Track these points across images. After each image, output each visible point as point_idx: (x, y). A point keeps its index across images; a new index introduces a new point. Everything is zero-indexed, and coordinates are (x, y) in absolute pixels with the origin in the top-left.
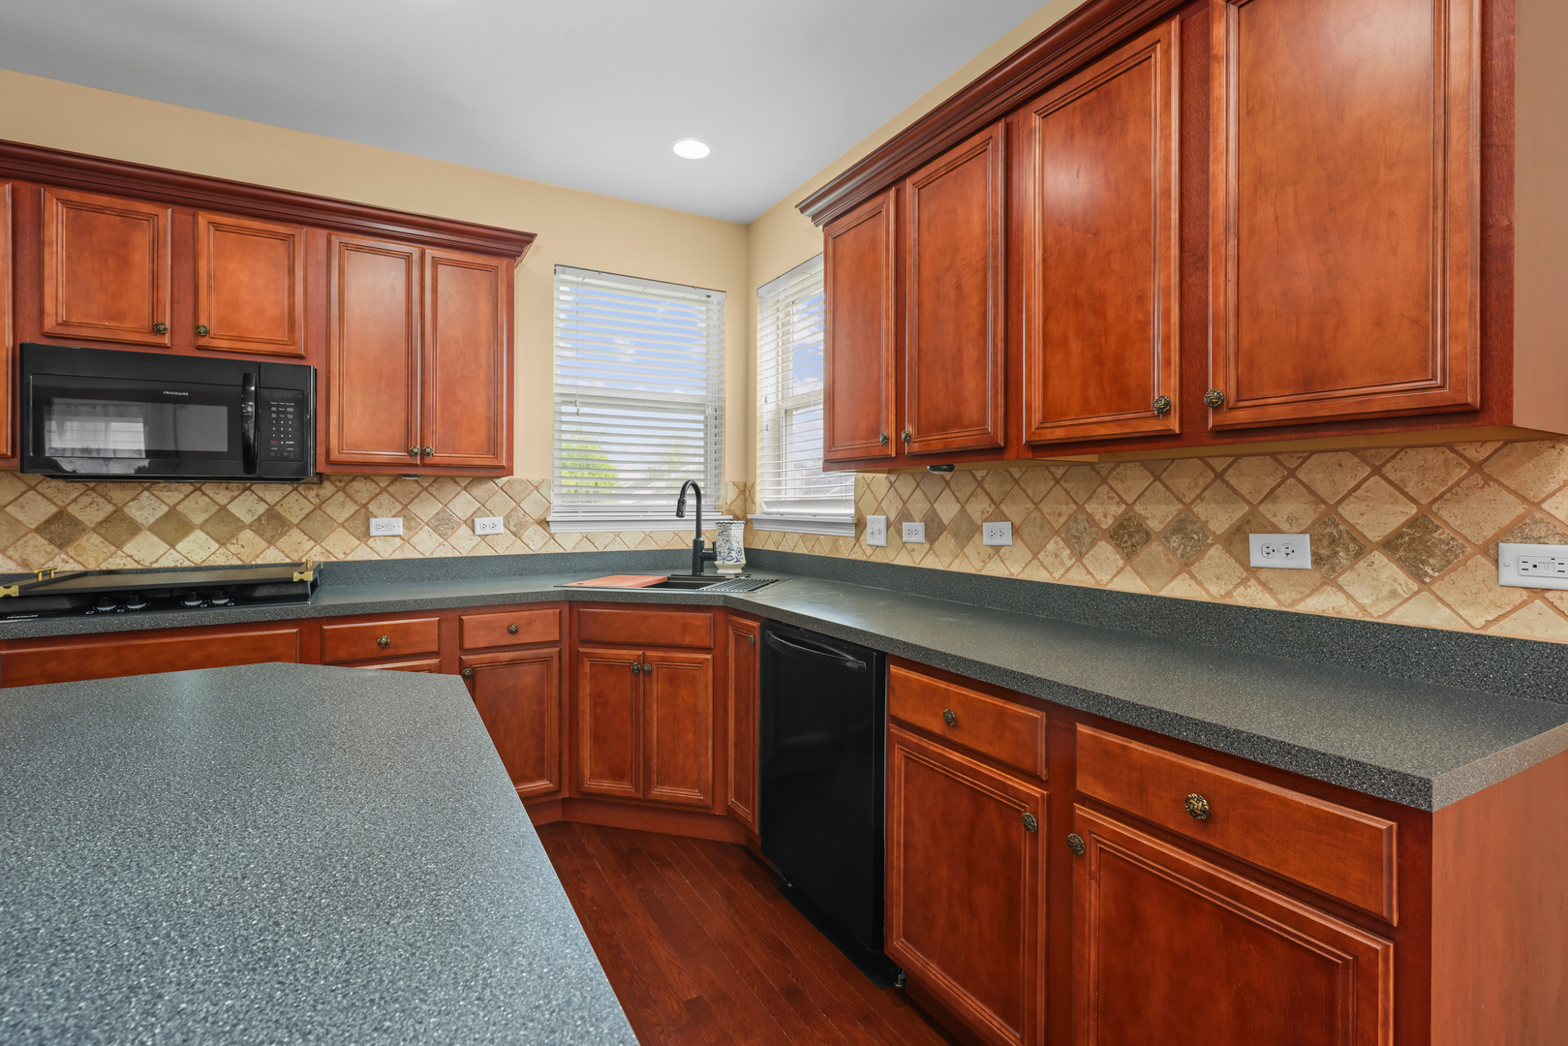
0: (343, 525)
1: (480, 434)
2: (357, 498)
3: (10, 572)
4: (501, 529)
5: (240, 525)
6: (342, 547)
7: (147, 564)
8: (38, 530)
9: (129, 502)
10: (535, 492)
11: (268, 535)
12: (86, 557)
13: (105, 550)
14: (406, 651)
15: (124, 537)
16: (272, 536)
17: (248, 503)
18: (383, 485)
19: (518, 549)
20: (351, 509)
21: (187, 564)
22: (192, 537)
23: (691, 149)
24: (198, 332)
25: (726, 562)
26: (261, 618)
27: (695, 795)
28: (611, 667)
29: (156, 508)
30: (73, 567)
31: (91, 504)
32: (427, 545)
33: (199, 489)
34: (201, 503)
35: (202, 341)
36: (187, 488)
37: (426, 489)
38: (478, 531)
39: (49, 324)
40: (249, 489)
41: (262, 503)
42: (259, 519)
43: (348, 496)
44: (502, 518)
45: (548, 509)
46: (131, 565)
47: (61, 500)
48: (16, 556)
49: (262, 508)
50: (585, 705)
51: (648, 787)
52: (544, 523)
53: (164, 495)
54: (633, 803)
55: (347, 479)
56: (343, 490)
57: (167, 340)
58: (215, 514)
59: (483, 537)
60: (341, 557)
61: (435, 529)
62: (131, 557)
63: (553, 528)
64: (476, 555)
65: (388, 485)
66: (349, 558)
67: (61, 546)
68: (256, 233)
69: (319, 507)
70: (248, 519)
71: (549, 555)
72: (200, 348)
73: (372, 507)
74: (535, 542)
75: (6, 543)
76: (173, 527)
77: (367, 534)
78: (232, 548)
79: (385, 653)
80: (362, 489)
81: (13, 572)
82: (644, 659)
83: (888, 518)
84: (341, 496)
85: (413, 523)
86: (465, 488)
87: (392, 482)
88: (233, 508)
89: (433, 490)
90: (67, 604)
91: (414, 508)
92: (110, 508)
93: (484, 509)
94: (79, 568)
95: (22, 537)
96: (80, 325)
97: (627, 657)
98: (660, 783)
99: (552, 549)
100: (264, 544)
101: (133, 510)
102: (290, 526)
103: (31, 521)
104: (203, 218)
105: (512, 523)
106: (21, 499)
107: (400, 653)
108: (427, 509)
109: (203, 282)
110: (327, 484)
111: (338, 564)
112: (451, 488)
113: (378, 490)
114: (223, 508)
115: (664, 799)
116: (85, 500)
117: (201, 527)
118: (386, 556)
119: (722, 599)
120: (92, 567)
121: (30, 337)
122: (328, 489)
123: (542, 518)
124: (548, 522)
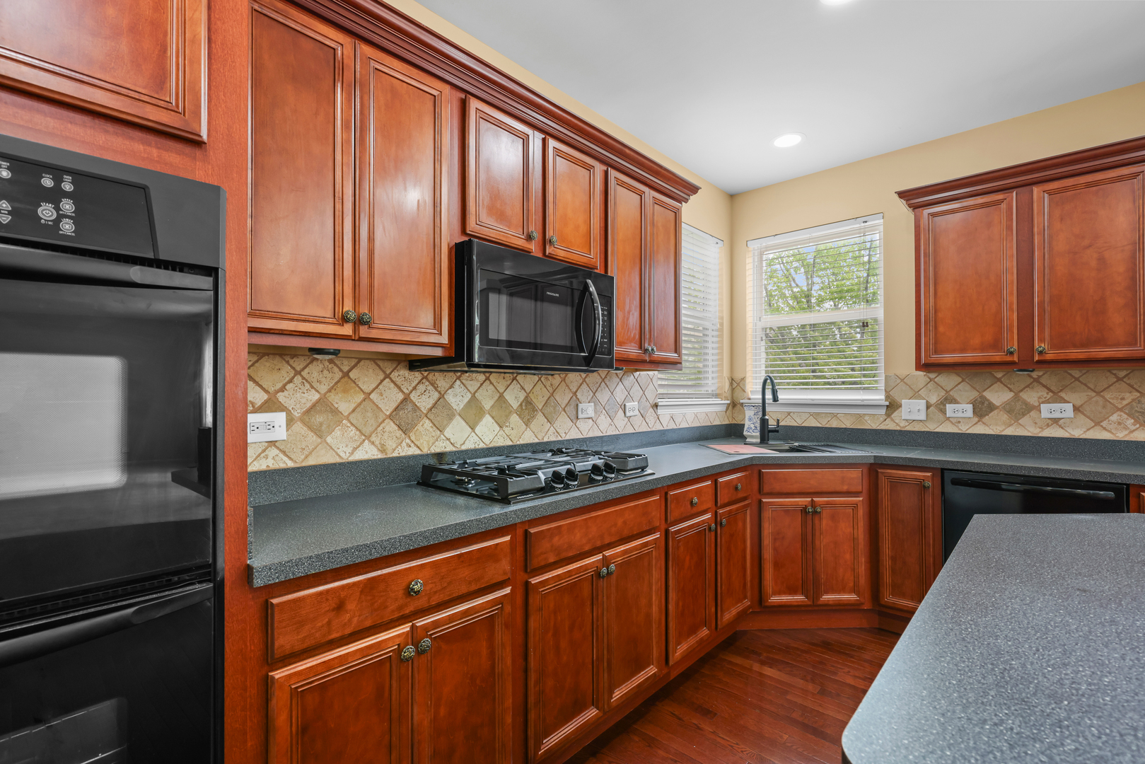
0: (564, 409)
1: (672, 338)
2: (571, 387)
3: (373, 457)
6: (563, 429)
8: (391, 417)
9: (448, 390)
10: (651, 383)
11: (525, 419)
12: (422, 441)
13: (434, 434)
14: (701, 508)
15: (445, 422)
16: (528, 419)
17: (515, 391)
18: (583, 376)
20: (568, 396)
23: (788, 141)
27: (852, 597)
28: (787, 512)
29: (464, 395)
30: (413, 450)
31: (425, 391)
32: (604, 425)
34: (489, 391)
35: (551, 250)
37: (604, 380)
38: (627, 413)
39: (472, 223)
40: (515, 379)
41: (523, 391)
42: (521, 405)
43: (567, 385)
44: (637, 403)
45: (656, 396)
47: (406, 387)
48: (377, 443)
49: (522, 396)
51: (817, 595)
52: (655, 407)
53: (468, 384)
54: (803, 609)
56: (564, 380)
57: (533, 246)
58: (497, 400)
59: (629, 418)
60: (563, 436)
61: (608, 412)
62: (448, 439)
63: (659, 411)
64: (626, 432)
66: (568, 437)
67: (405, 432)
68: (576, 161)
69: (552, 394)
72: (549, 255)
73: (579, 395)
74: (651, 422)
75: (371, 429)
77: (577, 416)
78: (506, 430)
80: (574, 380)
81: (375, 457)
82: (813, 504)
83: (927, 401)
84: (563, 385)
85: (598, 408)
86: (621, 380)
89: (607, 381)
91: (598, 395)
92: (436, 395)
93: (629, 396)
95: (381, 423)
96: (488, 227)
97: (800, 504)
98: (827, 592)
99: (658, 427)
101: (451, 397)
102: (537, 410)
103: (387, 408)
104: (551, 144)
105: (641, 407)
106: (380, 387)
107: (698, 510)
108: (604, 396)
112: (614, 380)
113: (581, 381)
114: (501, 394)
115: (831, 603)
116: (421, 388)
117: (489, 412)
119: (873, 458)
120: (425, 450)
122: (557, 379)
123: (654, 403)
124: (657, 406)
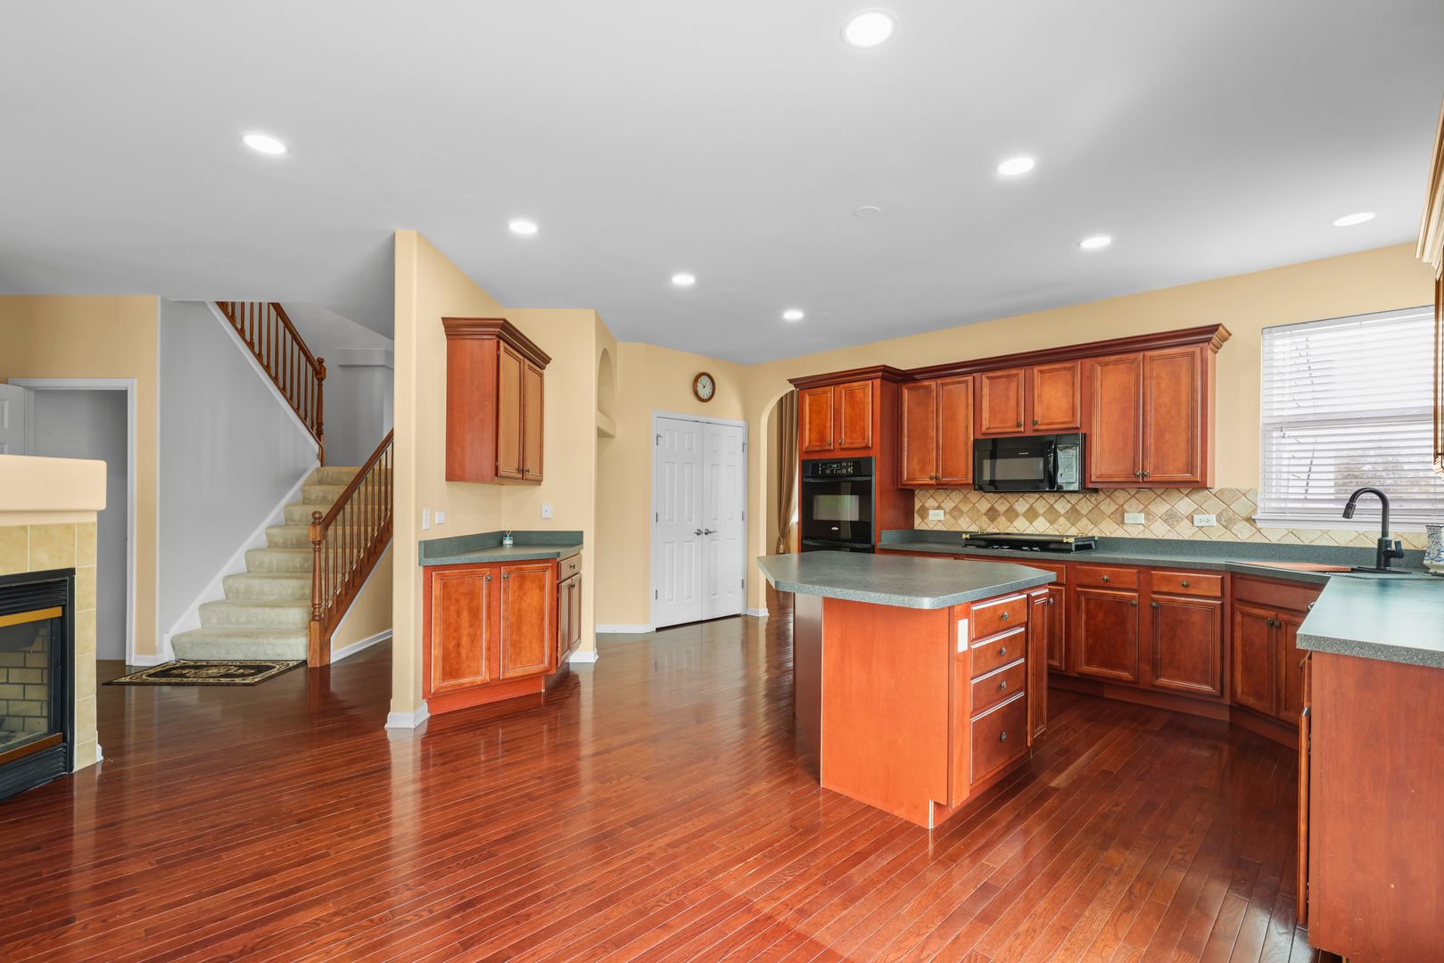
0: (1109, 517)
1: (1181, 460)
2: (1117, 501)
4: (1215, 523)
5: (1059, 515)
6: (1108, 529)
7: (1021, 531)
8: (985, 514)
9: (1015, 502)
10: (1243, 497)
11: (1072, 521)
12: (1000, 526)
13: (1006, 523)
14: (1117, 586)
15: (1013, 518)
16: (1074, 521)
18: (1132, 493)
19: (1227, 537)
20: (1114, 507)
21: (1037, 533)
22: (1039, 520)
24: (1035, 423)
25: (1434, 563)
26: (1049, 558)
29: (1025, 505)
30: (996, 531)
31: (1002, 503)
32: (1160, 531)
33: (1041, 496)
34: (1042, 503)
35: (1036, 427)
36: (1037, 496)
37: (1159, 496)
38: (1196, 524)
39: (984, 428)
40: (1063, 496)
41: (1069, 503)
42: (1067, 512)
43: (1112, 500)
44: (1214, 516)
45: (1255, 511)
46: (1016, 532)
47: (992, 501)
49: (1069, 506)
50: (1238, 644)
52: (1251, 521)
53: (1028, 499)
54: (1267, 717)
55: (1112, 491)
56: (1110, 497)
57: (1022, 429)
58: (1048, 508)
59: (1201, 528)
60: (1108, 535)
61: (1166, 521)
62: (1016, 527)
63: (1259, 525)
64: (1195, 539)
65: (1163, 493)
66: (1113, 536)
67: (992, 521)
68: (1058, 370)
69: (1096, 506)
70: (1062, 512)
71: (1255, 544)
72: (1035, 430)
73: (1125, 507)
74: (1243, 534)
75: (976, 519)
76: (1031, 515)
77: (1123, 522)
78: (1055, 526)
79: (1106, 585)
80: (1121, 496)
82: (1276, 618)
84: (1108, 500)
85: (1151, 517)
86: (1187, 495)
87: (1138, 492)
88: (1056, 506)
89: (1163, 496)
90: (984, 544)
91: (1152, 508)
92: (1009, 505)
93: (1200, 509)
94: (998, 531)
95: (980, 516)
96: (993, 428)
99: (1258, 539)
100: (1070, 525)
101: (1017, 506)
102: (1083, 516)
103: (983, 510)
104: (1036, 369)
105: (1223, 519)
106: (981, 501)
107: (1114, 586)
108: (1161, 508)
109: (1036, 400)
110: (1101, 493)
111: (1106, 538)
112: (1176, 495)
113: (1129, 497)
114: (1052, 506)
115: (1290, 721)
116: (1000, 501)
117: (1043, 515)
118: (1134, 536)
120: (1002, 531)
121: (979, 436)
122: (1101, 496)
123: (1249, 516)
124: (1254, 520)
